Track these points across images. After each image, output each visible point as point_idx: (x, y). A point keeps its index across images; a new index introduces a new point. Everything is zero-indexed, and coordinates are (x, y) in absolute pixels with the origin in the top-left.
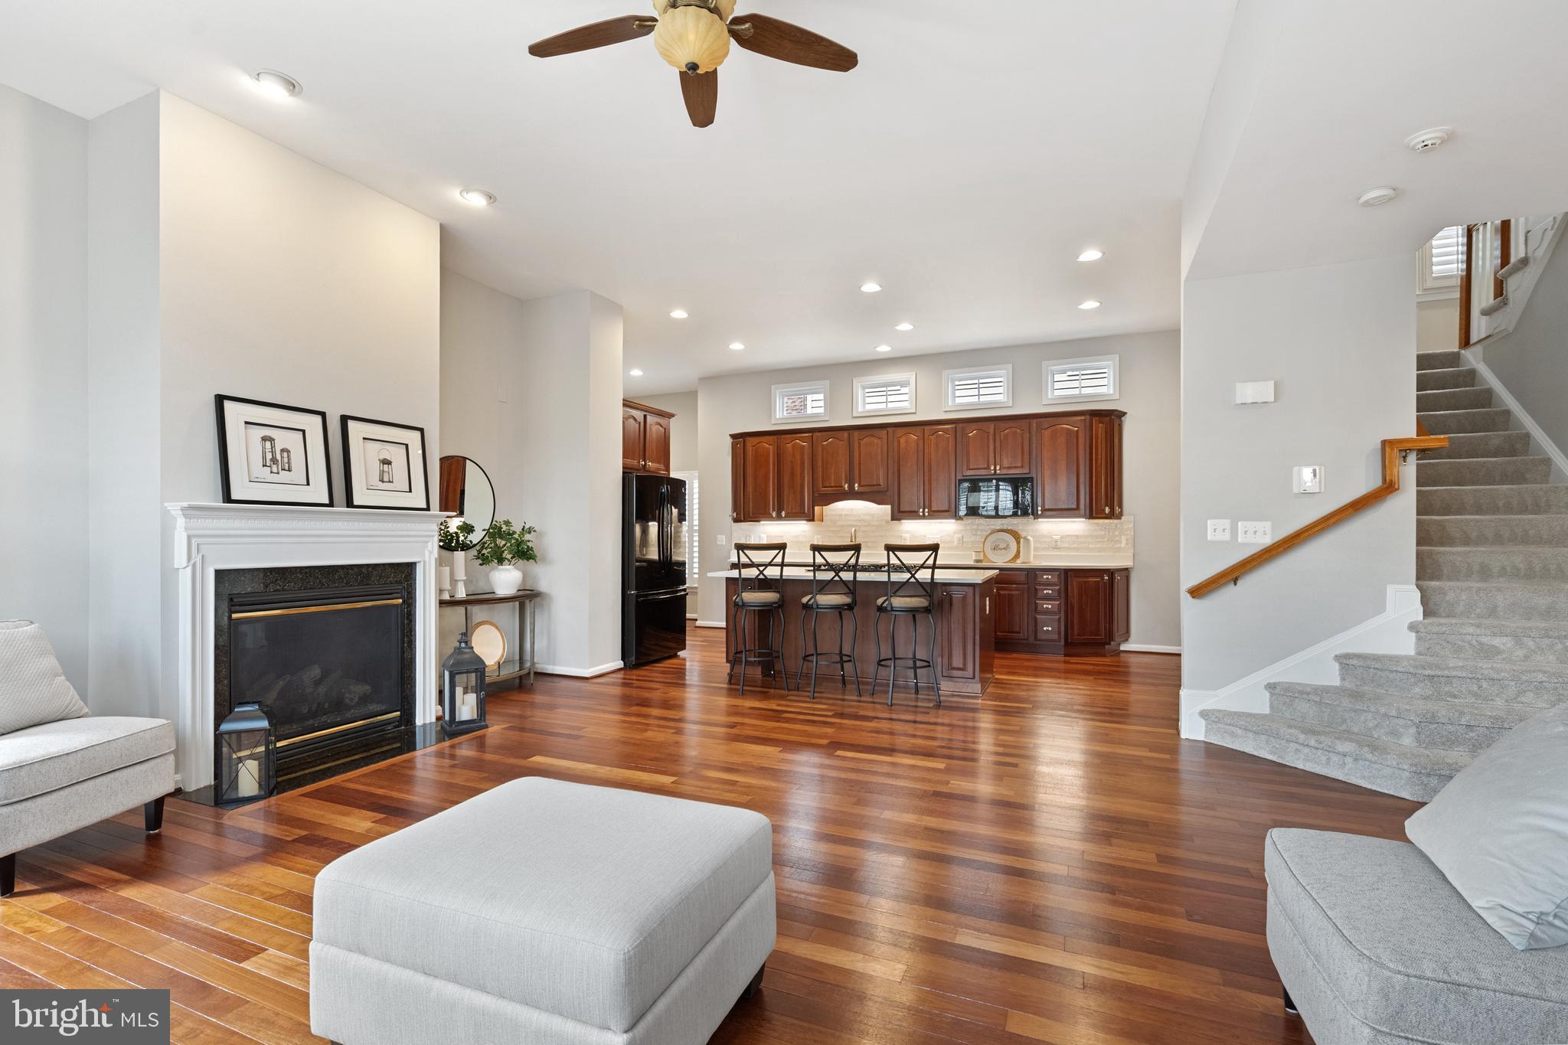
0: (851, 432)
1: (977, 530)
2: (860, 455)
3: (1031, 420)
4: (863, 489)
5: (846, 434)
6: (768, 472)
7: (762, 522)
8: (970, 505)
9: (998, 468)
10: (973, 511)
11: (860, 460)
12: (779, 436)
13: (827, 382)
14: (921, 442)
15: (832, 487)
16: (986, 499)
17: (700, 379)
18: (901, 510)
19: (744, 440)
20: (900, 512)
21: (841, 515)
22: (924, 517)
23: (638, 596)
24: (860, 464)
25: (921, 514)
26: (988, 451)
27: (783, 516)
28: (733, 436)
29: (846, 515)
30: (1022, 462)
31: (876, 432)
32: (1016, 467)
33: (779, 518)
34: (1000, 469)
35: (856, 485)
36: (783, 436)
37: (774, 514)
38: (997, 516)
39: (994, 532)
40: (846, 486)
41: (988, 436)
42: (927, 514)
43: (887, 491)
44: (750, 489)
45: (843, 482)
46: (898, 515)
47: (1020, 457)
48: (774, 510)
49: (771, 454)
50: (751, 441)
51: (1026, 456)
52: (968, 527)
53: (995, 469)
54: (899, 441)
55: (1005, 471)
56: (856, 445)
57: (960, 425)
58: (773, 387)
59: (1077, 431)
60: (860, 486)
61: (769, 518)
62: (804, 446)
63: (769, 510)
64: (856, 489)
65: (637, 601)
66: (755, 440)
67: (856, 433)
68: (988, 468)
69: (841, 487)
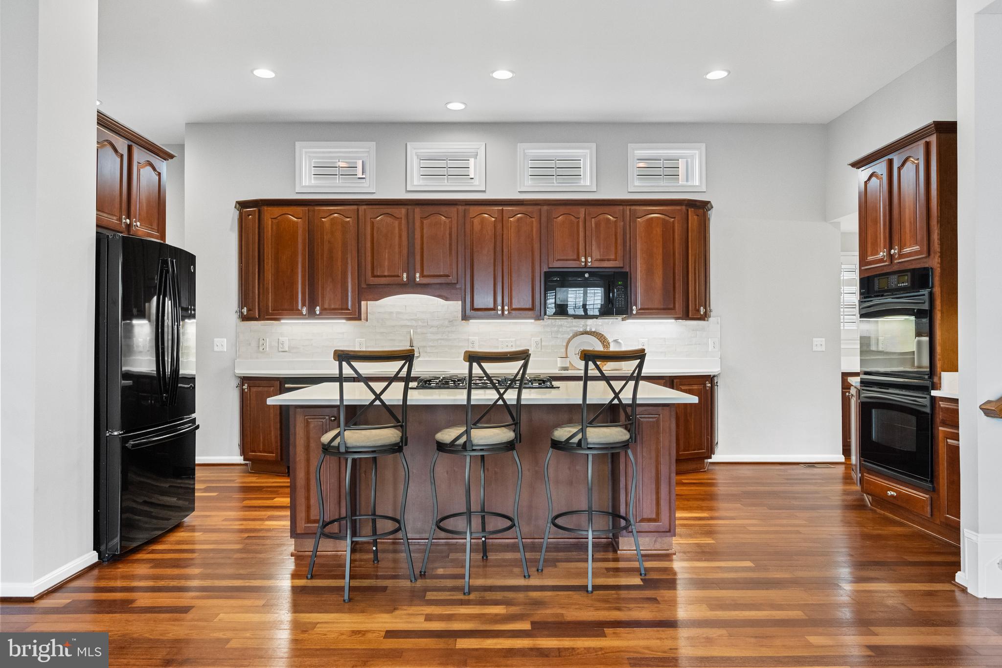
0: (409, 207)
1: (558, 332)
2: (422, 237)
3: (625, 207)
4: (426, 281)
5: (403, 210)
6: (295, 254)
7: (282, 321)
8: (558, 302)
9: (589, 260)
10: (562, 310)
11: (422, 244)
12: (311, 208)
13: (373, 144)
14: (499, 226)
15: (385, 276)
16: (573, 296)
17: (189, 125)
18: (475, 306)
19: (259, 212)
20: (473, 309)
21: (391, 313)
22: (503, 316)
23: (125, 440)
24: (422, 248)
25: (500, 312)
26: (578, 239)
27: (318, 312)
28: (242, 205)
29: (398, 313)
30: (616, 253)
31: (444, 209)
32: (609, 260)
33: (312, 314)
34: (591, 262)
35: (418, 275)
36: (317, 208)
37: (305, 311)
38: (586, 316)
39: (576, 335)
40: (405, 275)
41: (578, 222)
42: (506, 313)
43: (457, 283)
44: (269, 276)
45: (400, 271)
46: (471, 312)
47: (613, 249)
48: (303, 305)
49: (300, 232)
50: (270, 213)
51: (620, 247)
52: (548, 329)
53: (586, 262)
54: (473, 222)
55: (597, 264)
56: (418, 224)
57: (545, 208)
58: (298, 144)
59: (673, 221)
60: (422, 276)
61: (298, 314)
62: (349, 222)
63: (297, 303)
64: (418, 280)
65: (124, 449)
66: (277, 211)
67: (418, 210)
68: (578, 259)
69: (398, 276)
